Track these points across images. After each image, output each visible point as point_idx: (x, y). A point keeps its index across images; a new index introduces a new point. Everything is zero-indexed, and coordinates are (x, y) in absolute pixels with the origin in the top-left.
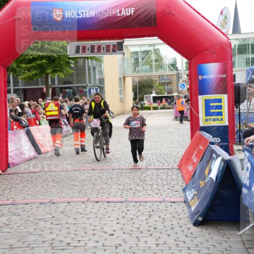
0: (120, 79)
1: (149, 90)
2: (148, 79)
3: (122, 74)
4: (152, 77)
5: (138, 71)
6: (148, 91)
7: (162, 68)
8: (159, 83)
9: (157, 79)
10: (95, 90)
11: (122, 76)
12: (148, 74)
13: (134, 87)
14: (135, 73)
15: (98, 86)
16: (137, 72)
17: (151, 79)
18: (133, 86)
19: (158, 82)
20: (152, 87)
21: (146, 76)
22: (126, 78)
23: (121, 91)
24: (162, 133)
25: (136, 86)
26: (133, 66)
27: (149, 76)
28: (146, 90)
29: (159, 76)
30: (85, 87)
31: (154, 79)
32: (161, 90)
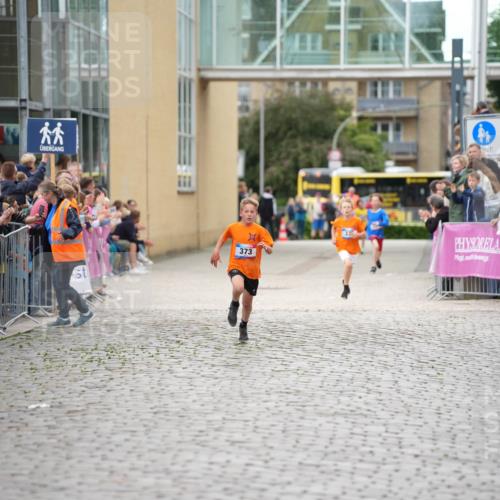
0: (183, 87)
1: (316, 146)
2: (312, 96)
3: (194, 68)
4: (332, 86)
5: (270, 58)
6: (307, 150)
7: (375, 48)
8: (360, 119)
9: (352, 98)
10: (58, 131)
11: (193, 75)
12: (316, 70)
13: (247, 130)
14: (256, 65)
15: (74, 114)
16: (265, 61)
17: (328, 96)
18: (243, 123)
19: (355, 114)
20: (328, 136)
21: (303, 82)
22: (213, 86)
23: (184, 143)
24: (386, 366)
25: (257, 123)
26: (246, 35)
27: (315, 82)
28: (301, 145)
29: (362, 83)
30: (12, 115)
31: (338, 97)
32: (369, 150)
